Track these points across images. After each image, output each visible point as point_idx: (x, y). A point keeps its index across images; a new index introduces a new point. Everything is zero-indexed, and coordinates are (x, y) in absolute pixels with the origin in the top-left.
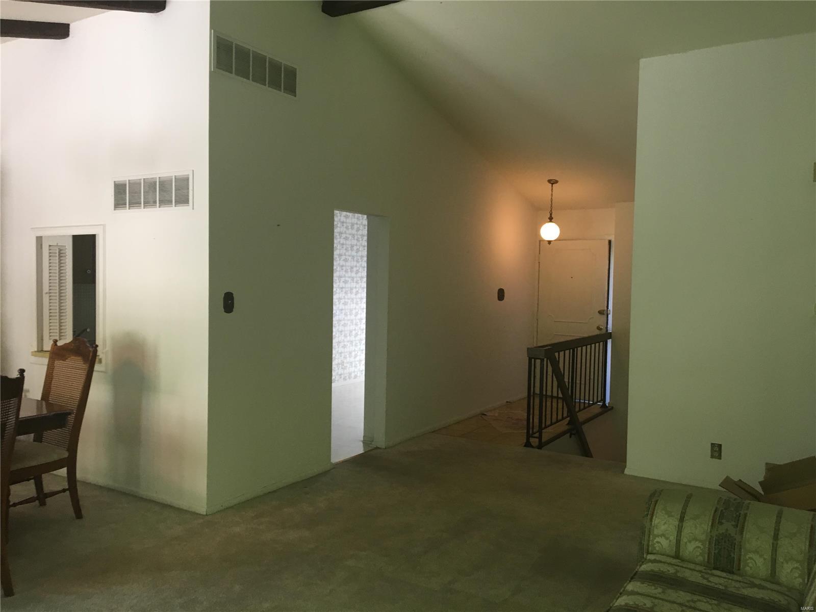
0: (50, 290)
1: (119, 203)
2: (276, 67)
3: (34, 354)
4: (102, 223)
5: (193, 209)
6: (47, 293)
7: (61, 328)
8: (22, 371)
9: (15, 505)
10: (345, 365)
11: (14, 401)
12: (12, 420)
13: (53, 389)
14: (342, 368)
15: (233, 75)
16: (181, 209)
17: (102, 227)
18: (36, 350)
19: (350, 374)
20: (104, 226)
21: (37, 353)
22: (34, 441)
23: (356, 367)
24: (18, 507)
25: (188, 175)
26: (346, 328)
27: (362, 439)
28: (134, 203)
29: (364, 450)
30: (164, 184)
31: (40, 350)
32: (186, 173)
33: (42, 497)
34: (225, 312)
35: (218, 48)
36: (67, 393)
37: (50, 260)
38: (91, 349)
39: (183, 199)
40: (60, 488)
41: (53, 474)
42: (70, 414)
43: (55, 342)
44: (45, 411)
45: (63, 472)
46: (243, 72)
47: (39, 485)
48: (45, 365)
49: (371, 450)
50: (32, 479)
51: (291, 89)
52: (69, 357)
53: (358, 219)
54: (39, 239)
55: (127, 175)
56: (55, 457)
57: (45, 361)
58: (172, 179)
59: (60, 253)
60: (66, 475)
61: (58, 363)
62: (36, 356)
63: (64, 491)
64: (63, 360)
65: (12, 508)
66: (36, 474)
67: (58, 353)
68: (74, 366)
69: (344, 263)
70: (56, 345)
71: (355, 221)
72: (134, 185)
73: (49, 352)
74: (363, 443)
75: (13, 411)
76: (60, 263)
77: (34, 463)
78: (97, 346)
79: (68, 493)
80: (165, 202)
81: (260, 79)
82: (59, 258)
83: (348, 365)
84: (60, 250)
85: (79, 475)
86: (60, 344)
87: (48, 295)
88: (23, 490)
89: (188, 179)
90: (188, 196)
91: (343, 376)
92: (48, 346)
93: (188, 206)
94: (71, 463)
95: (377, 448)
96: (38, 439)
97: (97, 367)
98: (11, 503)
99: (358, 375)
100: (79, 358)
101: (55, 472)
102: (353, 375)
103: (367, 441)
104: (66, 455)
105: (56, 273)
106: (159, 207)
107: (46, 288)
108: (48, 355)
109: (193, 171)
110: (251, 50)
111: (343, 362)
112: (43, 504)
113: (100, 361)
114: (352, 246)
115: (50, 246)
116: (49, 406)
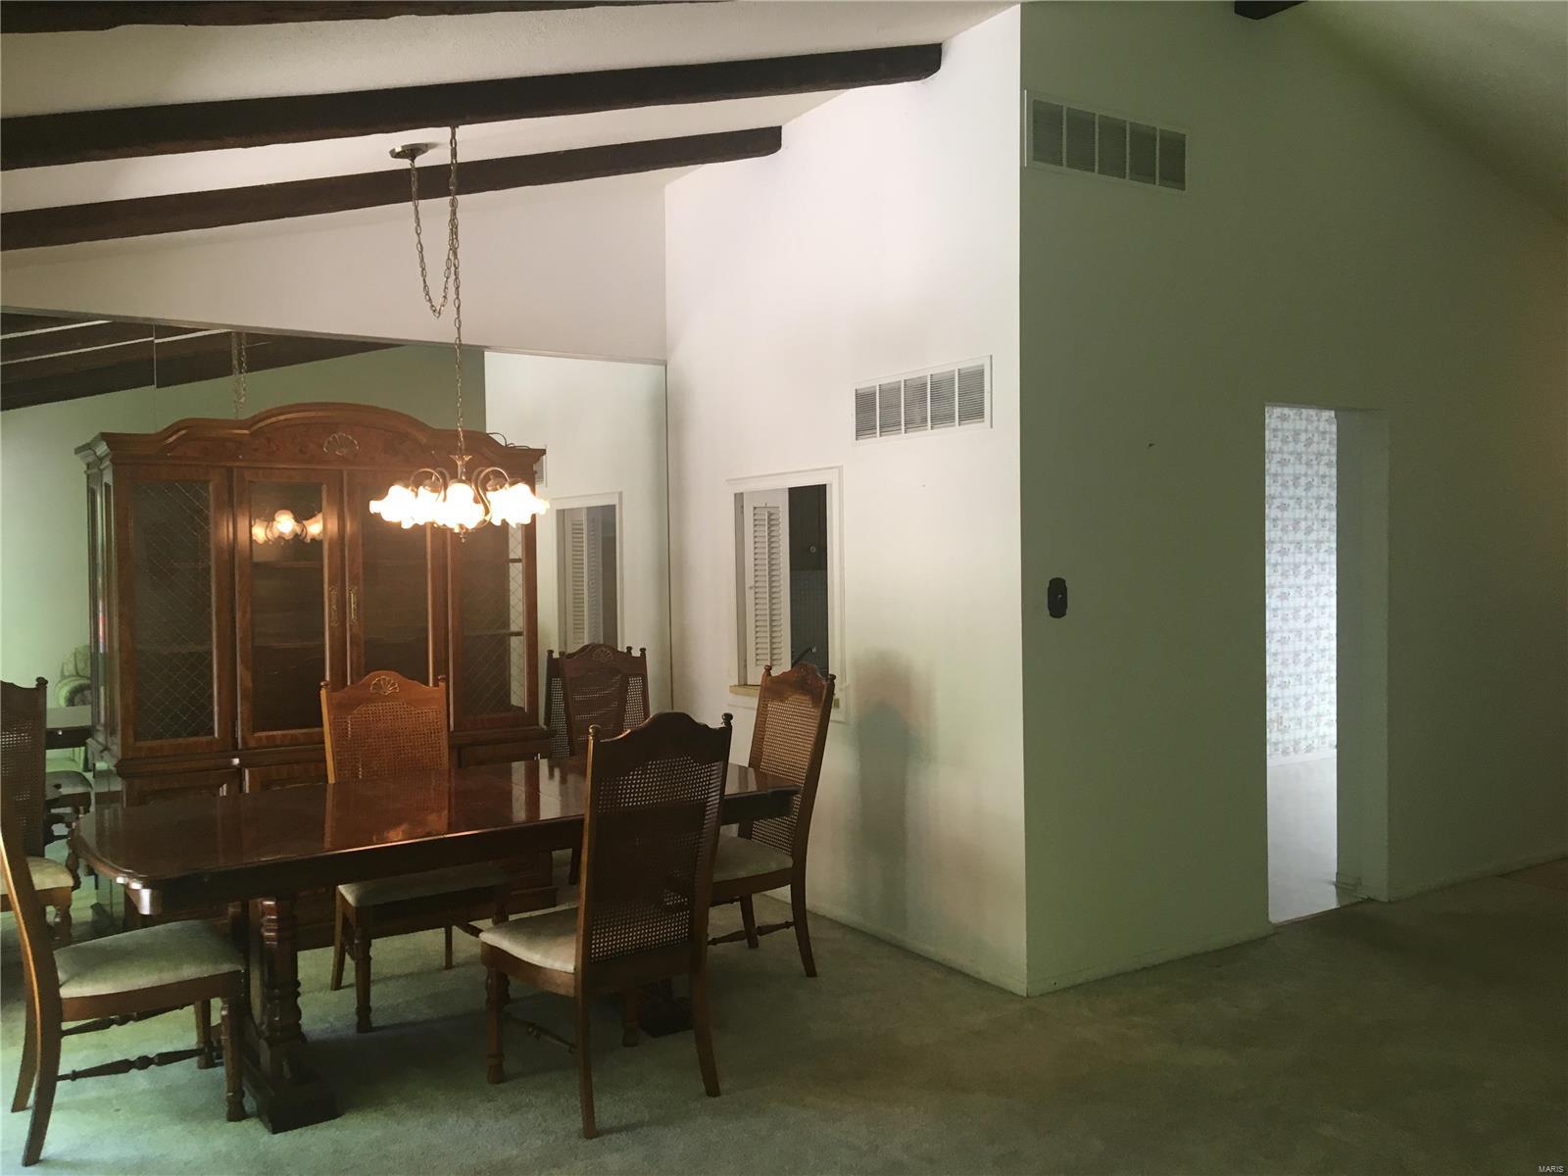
0: (756, 582)
1: (864, 428)
2: (1144, 138)
3: (734, 689)
4: (838, 465)
5: (992, 427)
6: (751, 588)
7: (774, 646)
8: (728, 717)
9: (715, 942)
10: (1286, 723)
11: (717, 766)
12: (714, 799)
13: (766, 750)
14: (1279, 730)
15: (1064, 169)
16: (972, 429)
17: (836, 470)
18: (737, 683)
19: (1297, 742)
20: (840, 468)
21: (738, 688)
22: (739, 835)
23: (1309, 727)
24: (719, 945)
25: (983, 366)
26: (1286, 648)
27: (1335, 880)
28: (889, 426)
29: (1339, 901)
30: (940, 388)
31: (744, 684)
32: (979, 363)
33: (751, 933)
34: (1051, 615)
35: (1034, 121)
36: (791, 757)
37: (755, 531)
38: (824, 683)
39: (973, 411)
40: (779, 921)
41: (765, 895)
42: (795, 793)
43: (769, 669)
44: (752, 787)
45: (785, 892)
46: (1082, 161)
47: (748, 913)
48: (752, 709)
49: (1355, 904)
50: (736, 901)
51: (1175, 176)
52: (790, 696)
53: (1309, 420)
54: (739, 498)
55: (877, 377)
56: (773, 866)
57: (754, 702)
58: (954, 375)
59: (770, 520)
60: (789, 900)
61: (772, 706)
62: (737, 694)
63: (787, 925)
64: (781, 701)
65: (710, 947)
66: (742, 892)
67: (773, 689)
68: (796, 711)
69: (1279, 515)
70: (769, 674)
71: (1301, 425)
72: (890, 393)
73: (759, 688)
74: (1336, 887)
75: (716, 782)
76: (770, 537)
77: (742, 874)
78: (834, 677)
79: (792, 929)
80: (942, 418)
81: (1114, 168)
82: (769, 528)
83: (1292, 724)
84: (770, 514)
85: (810, 902)
86: (775, 673)
87: (753, 591)
88: (724, 918)
89: (981, 373)
90: (982, 403)
91: (1280, 746)
92: (756, 676)
93: (983, 421)
94: (796, 877)
95: (1370, 900)
96: (745, 833)
97: (834, 715)
98: (710, 939)
99: (1315, 745)
100: (807, 698)
101: (768, 893)
102: (1303, 745)
103: (1344, 883)
104: (789, 863)
105: (764, 553)
106: (932, 428)
107: (749, 581)
108: (757, 692)
109: (991, 357)
110: (1097, 114)
111: (1281, 717)
112: (753, 944)
113: (837, 706)
114: (1296, 478)
115: (755, 508)
116: (761, 777)
